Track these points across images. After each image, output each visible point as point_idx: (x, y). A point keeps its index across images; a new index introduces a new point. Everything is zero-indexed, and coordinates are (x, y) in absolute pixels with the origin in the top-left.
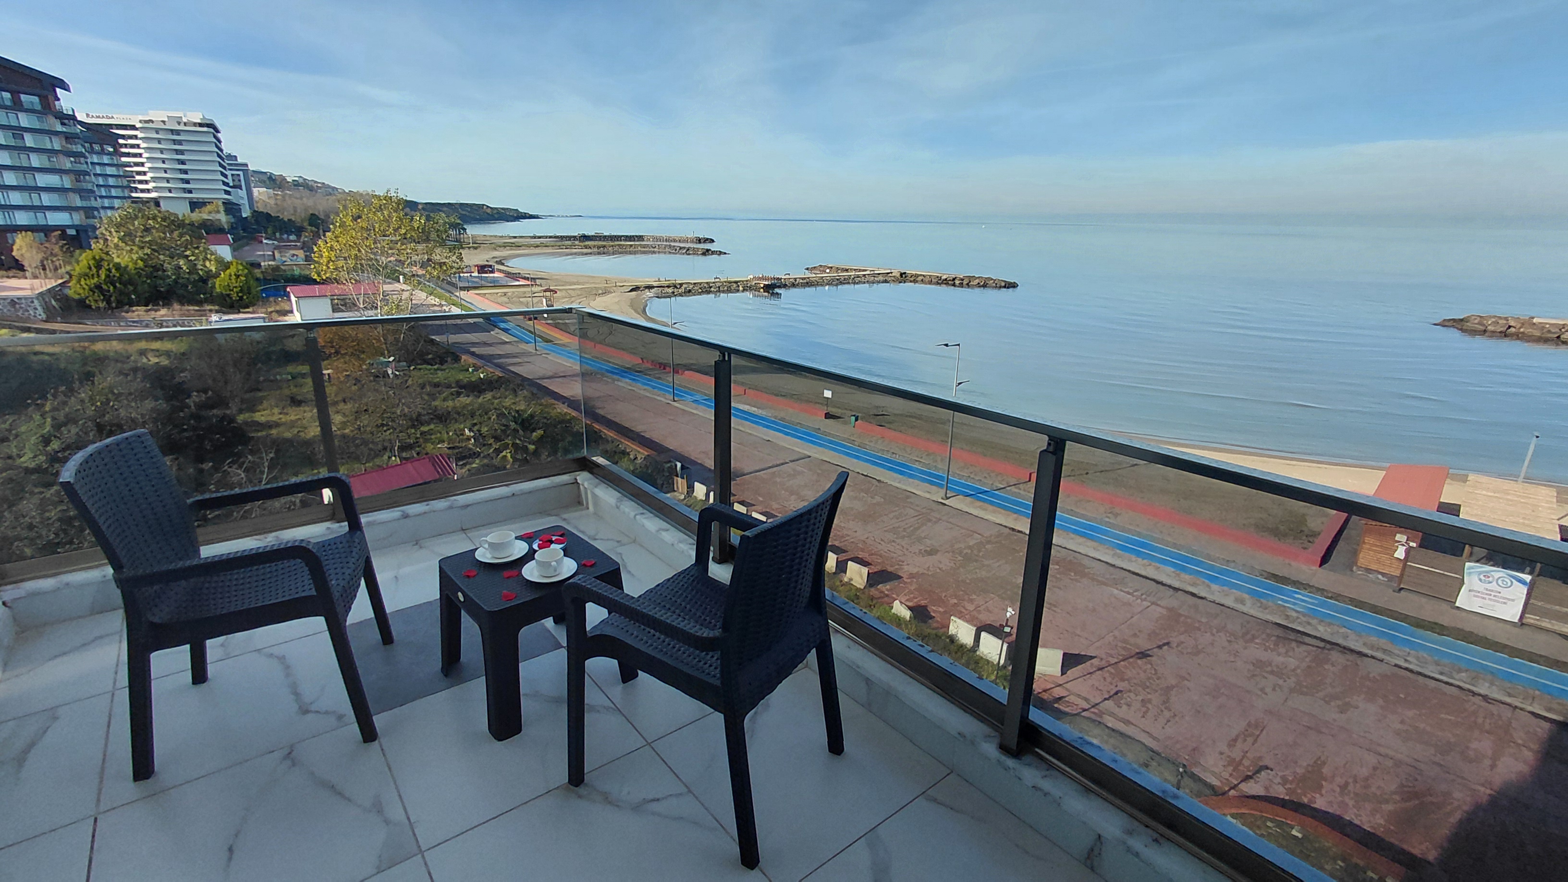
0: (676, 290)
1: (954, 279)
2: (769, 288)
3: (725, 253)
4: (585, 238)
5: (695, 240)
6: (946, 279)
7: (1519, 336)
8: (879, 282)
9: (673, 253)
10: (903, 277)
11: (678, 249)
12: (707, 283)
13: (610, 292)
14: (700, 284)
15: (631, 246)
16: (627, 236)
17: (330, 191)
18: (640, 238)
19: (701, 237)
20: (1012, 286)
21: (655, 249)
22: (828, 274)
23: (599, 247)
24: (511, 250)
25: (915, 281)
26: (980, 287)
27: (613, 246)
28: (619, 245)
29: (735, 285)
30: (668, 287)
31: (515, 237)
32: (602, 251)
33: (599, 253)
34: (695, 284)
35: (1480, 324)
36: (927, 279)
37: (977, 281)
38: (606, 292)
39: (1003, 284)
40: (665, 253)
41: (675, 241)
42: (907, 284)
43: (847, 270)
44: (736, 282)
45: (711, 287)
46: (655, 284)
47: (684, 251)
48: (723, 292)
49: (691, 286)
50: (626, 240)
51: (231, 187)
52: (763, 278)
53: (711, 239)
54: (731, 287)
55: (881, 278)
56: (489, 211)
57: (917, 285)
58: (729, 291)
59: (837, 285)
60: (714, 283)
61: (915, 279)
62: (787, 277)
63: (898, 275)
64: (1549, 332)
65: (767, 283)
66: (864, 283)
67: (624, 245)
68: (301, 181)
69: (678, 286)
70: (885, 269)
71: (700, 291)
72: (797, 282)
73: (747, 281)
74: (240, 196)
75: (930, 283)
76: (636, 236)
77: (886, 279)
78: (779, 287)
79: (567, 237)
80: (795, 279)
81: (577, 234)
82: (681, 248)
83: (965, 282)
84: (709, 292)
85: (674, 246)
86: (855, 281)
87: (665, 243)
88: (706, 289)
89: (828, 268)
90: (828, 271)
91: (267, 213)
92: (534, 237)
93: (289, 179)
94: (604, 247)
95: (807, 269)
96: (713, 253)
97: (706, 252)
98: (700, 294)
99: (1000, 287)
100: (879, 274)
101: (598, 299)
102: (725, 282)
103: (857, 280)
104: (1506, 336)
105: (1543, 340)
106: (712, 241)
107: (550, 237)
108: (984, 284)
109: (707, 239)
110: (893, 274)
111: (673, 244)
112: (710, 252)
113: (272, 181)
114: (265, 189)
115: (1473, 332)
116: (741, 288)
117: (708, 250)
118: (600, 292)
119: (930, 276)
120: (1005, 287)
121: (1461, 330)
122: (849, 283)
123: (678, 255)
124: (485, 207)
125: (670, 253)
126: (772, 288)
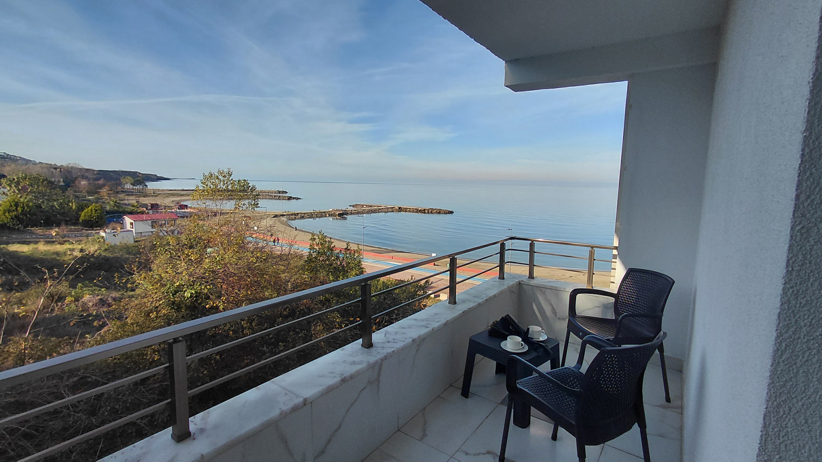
2: (340, 215)
3: (300, 199)
6: (421, 210)
8: (389, 212)
12: (310, 213)
13: (264, 218)
14: (307, 213)
19: (278, 190)
20: (451, 212)
22: (365, 208)
30: (292, 215)
37: (436, 211)
39: (447, 212)
42: (402, 213)
43: (371, 206)
44: (324, 212)
47: (278, 198)
48: (319, 217)
49: (303, 215)
52: (337, 210)
53: (285, 192)
54: (322, 215)
56: (143, 175)
57: (407, 213)
59: (371, 213)
60: (313, 213)
61: (405, 210)
63: (398, 208)
65: (340, 212)
66: (384, 212)
69: (297, 215)
70: (391, 206)
71: (307, 217)
72: (353, 212)
73: (329, 212)
75: (413, 212)
77: (392, 210)
82: (275, 196)
83: (430, 211)
84: (312, 217)
85: (271, 195)
95: (350, 206)
100: (389, 208)
102: (319, 212)
103: (379, 211)
110: (395, 208)
112: (292, 198)
116: (327, 215)
119: (413, 209)
122: (376, 213)
123: (274, 200)
126: (343, 215)
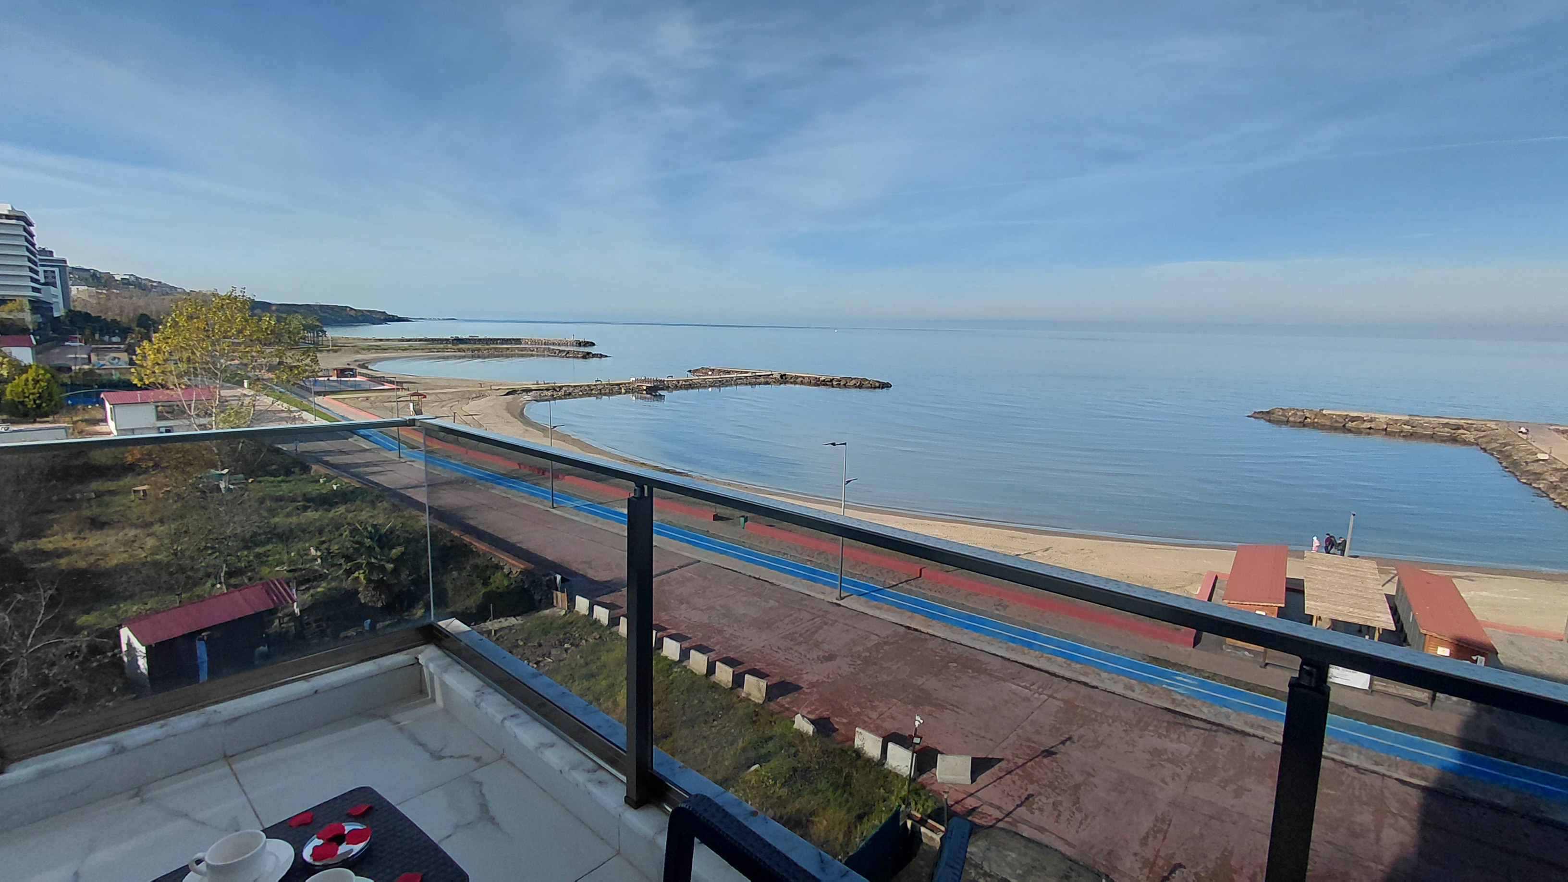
0: (555, 393)
1: (831, 381)
2: (649, 390)
3: (606, 356)
4: (458, 341)
5: (575, 344)
6: (824, 381)
7: (1314, 426)
8: (760, 384)
9: (553, 356)
10: (784, 379)
11: (557, 352)
12: (588, 385)
13: (484, 396)
14: (581, 386)
15: (508, 349)
16: (503, 339)
17: (166, 290)
18: (518, 341)
19: (581, 340)
20: (886, 386)
21: (533, 353)
22: (710, 377)
23: (473, 351)
24: (376, 353)
25: (795, 383)
26: (856, 387)
27: (488, 349)
28: (495, 348)
29: (617, 388)
30: (547, 390)
31: (381, 340)
32: (476, 355)
33: (473, 357)
34: (575, 386)
35: (1283, 415)
36: (806, 380)
37: (854, 382)
38: (481, 395)
39: (878, 385)
40: (544, 356)
41: (554, 344)
42: (788, 385)
43: (729, 372)
44: (618, 385)
45: (592, 390)
46: (533, 387)
47: (564, 354)
48: (605, 394)
49: (571, 389)
50: (503, 344)
51: (43, 284)
52: (645, 381)
53: (592, 343)
54: (612, 390)
55: (762, 380)
56: (353, 313)
57: (797, 386)
58: (611, 393)
59: (719, 386)
60: (595, 385)
61: (795, 380)
62: (670, 379)
63: (779, 377)
64: (1337, 422)
65: (649, 385)
66: (746, 384)
67: (500, 348)
68: (133, 278)
69: (558, 390)
70: (766, 371)
71: (581, 393)
72: (680, 384)
73: (629, 383)
74: (54, 295)
75: (809, 384)
76: (514, 339)
77: (767, 380)
78: (662, 389)
79: (438, 340)
80: (678, 381)
81: (449, 337)
82: (560, 351)
83: (842, 383)
84: (590, 395)
85: (553, 349)
86: (737, 382)
87: (543, 346)
88: (588, 391)
89: (711, 370)
90: (710, 373)
91: (86, 313)
92: (403, 340)
93: (118, 278)
94: (479, 350)
95: (690, 371)
96: (594, 356)
97: (586, 356)
98: (581, 396)
99: (875, 388)
100: (760, 376)
101: (472, 403)
102: (607, 384)
103: (739, 381)
104: (1304, 426)
105: (1333, 428)
106: (593, 344)
107: (420, 340)
108: (861, 384)
109: (588, 342)
110: (774, 376)
111: (552, 347)
112: (591, 355)
113: (95, 279)
114: (86, 287)
115: (1279, 423)
116: (623, 391)
117: (588, 353)
118: (474, 395)
119: (809, 378)
120: (879, 387)
121: (1269, 421)
122: (732, 385)
123: (557, 359)
124: (348, 309)
125: (549, 356)
126: (655, 390)
